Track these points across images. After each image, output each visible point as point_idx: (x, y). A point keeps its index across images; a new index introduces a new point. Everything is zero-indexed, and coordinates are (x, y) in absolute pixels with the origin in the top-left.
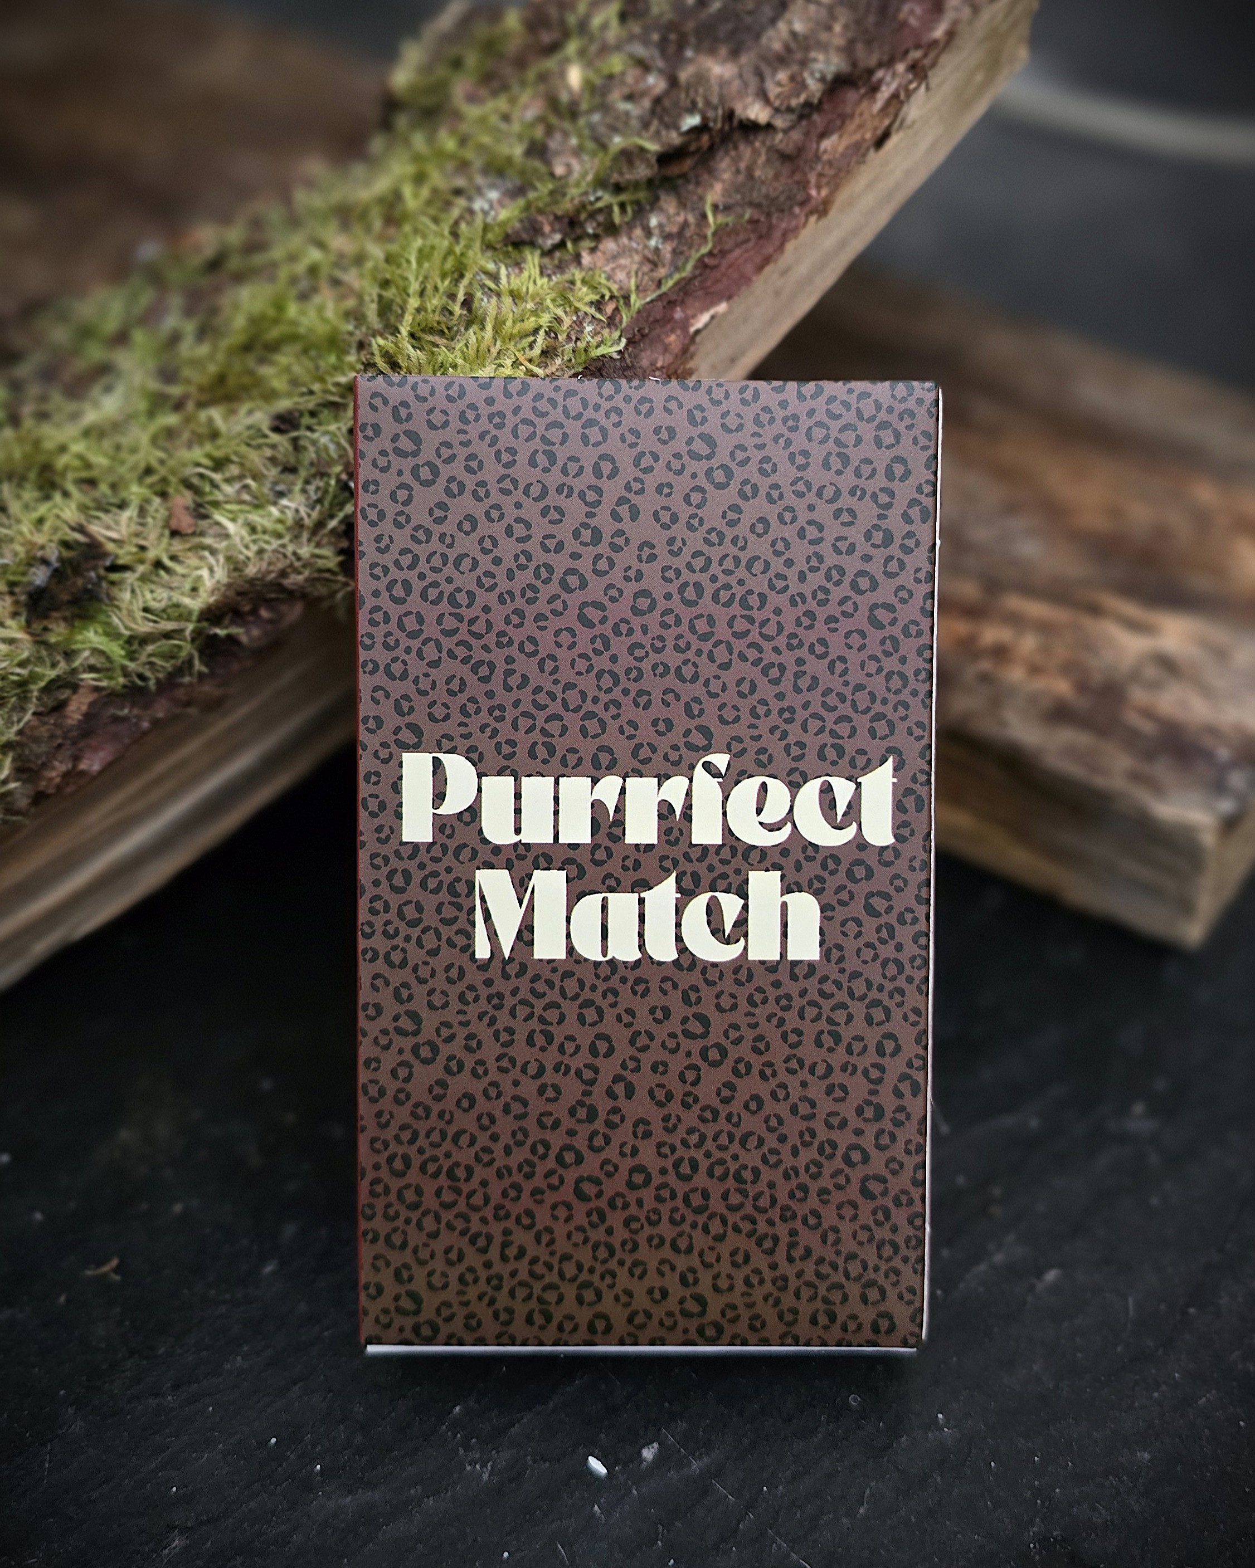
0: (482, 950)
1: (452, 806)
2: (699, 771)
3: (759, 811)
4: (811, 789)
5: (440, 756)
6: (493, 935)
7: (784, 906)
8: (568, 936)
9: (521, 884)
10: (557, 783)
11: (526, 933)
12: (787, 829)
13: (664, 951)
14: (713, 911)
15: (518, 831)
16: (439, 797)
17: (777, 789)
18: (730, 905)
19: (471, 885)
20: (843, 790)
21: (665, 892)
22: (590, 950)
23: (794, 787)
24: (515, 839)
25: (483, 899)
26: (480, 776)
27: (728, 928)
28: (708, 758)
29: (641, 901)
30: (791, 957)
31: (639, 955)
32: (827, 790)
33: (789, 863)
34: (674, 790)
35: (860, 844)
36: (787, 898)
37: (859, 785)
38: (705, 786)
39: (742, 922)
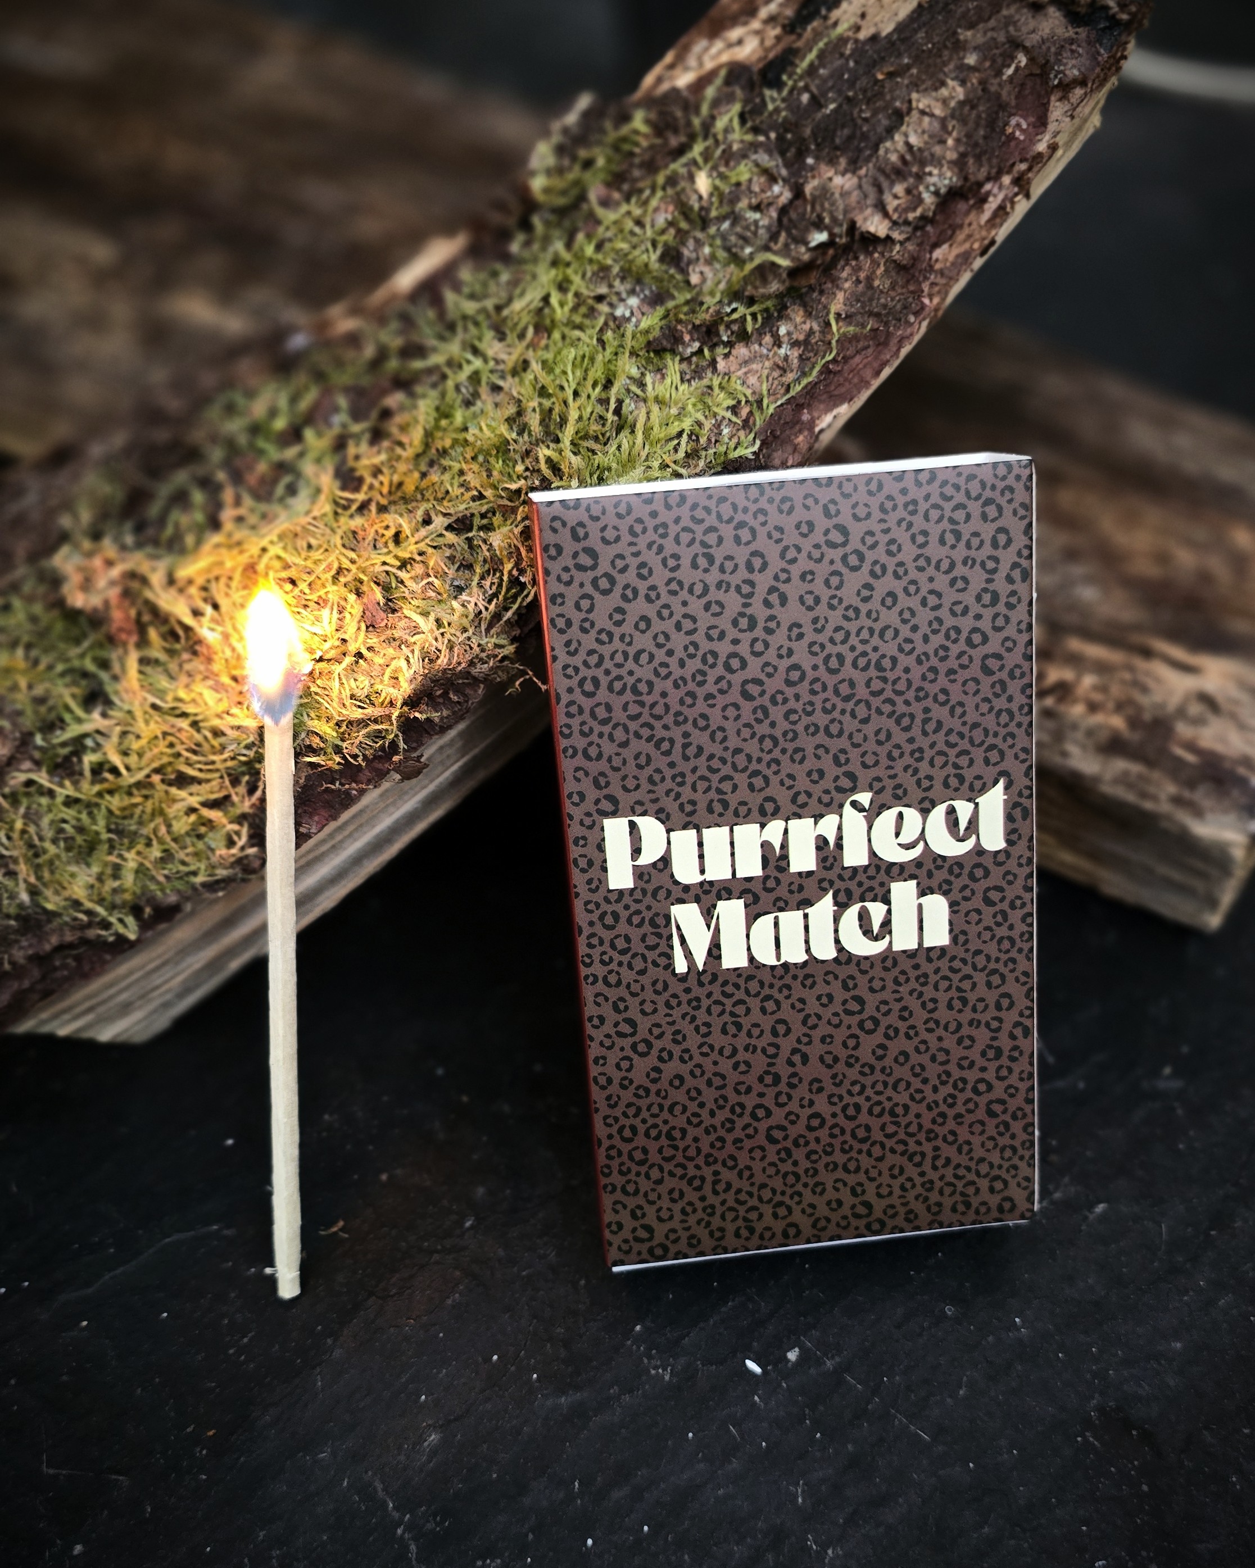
0: (681, 966)
1: (647, 858)
2: (847, 808)
3: (897, 835)
4: (939, 812)
5: (635, 819)
6: (688, 955)
7: (920, 907)
8: (749, 949)
9: (708, 913)
10: (732, 831)
11: (715, 950)
12: (920, 848)
13: (826, 952)
14: (864, 917)
15: (702, 872)
16: (636, 852)
17: (912, 815)
18: (877, 911)
19: (668, 917)
20: (964, 809)
21: (826, 905)
22: (767, 957)
23: (925, 812)
24: (700, 878)
25: (678, 928)
26: (668, 831)
27: (876, 928)
28: (854, 797)
29: (806, 916)
30: (927, 944)
31: (805, 957)
32: (951, 811)
33: (923, 873)
34: (828, 826)
35: (979, 851)
36: (922, 900)
37: (977, 805)
38: (853, 820)
39: (887, 924)
